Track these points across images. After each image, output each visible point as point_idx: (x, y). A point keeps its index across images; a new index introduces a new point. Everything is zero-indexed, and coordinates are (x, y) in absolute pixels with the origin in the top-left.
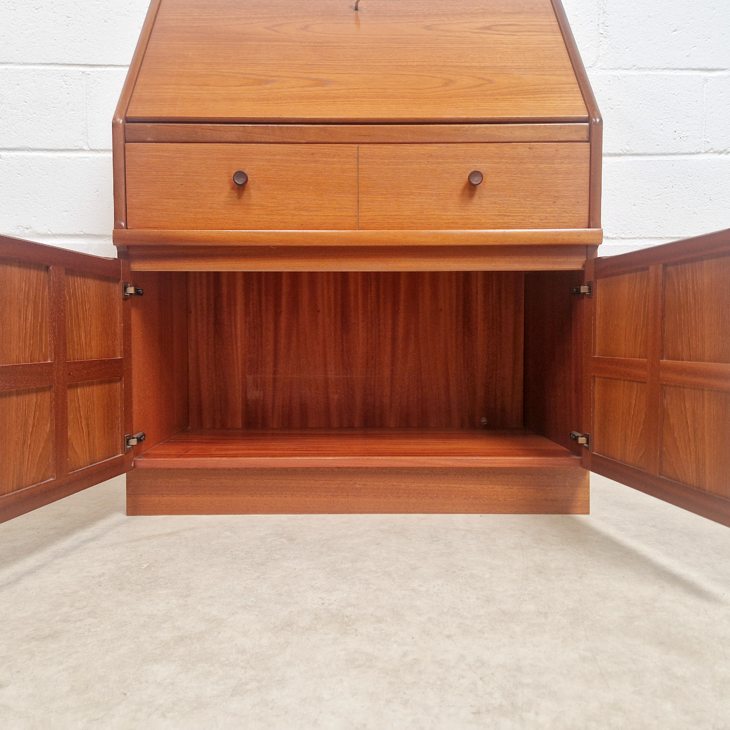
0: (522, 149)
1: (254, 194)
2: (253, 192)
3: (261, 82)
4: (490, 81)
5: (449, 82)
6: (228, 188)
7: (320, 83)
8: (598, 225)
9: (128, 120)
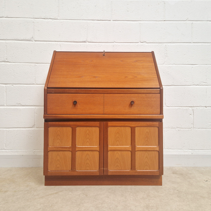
0: (144, 95)
1: (78, 106)
2: (78, 105)
3: (80, 77)
4: (136, 77)
5: (126, 77)
6: (72, 104)
7: (95, 77)
8: (163, 114)
9: (48, 88)
